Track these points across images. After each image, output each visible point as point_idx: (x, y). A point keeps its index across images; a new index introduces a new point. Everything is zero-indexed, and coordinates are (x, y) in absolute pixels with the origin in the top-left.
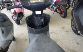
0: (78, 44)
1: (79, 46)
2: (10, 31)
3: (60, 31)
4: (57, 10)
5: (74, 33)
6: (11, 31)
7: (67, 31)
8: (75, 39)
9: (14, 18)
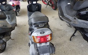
0: (61, 25)
2: (14, 17)
4: (49, 3)
7: (55, 19)
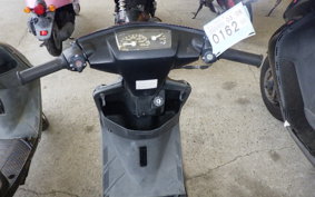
0: (276, 157)
1: (277, 165)
3: (219, 96)
4: (215, 2)
5: (267, 112)
6: (32, 101)
8: (269, 138)
9: (38, 33)
